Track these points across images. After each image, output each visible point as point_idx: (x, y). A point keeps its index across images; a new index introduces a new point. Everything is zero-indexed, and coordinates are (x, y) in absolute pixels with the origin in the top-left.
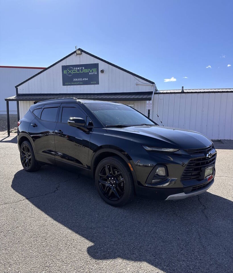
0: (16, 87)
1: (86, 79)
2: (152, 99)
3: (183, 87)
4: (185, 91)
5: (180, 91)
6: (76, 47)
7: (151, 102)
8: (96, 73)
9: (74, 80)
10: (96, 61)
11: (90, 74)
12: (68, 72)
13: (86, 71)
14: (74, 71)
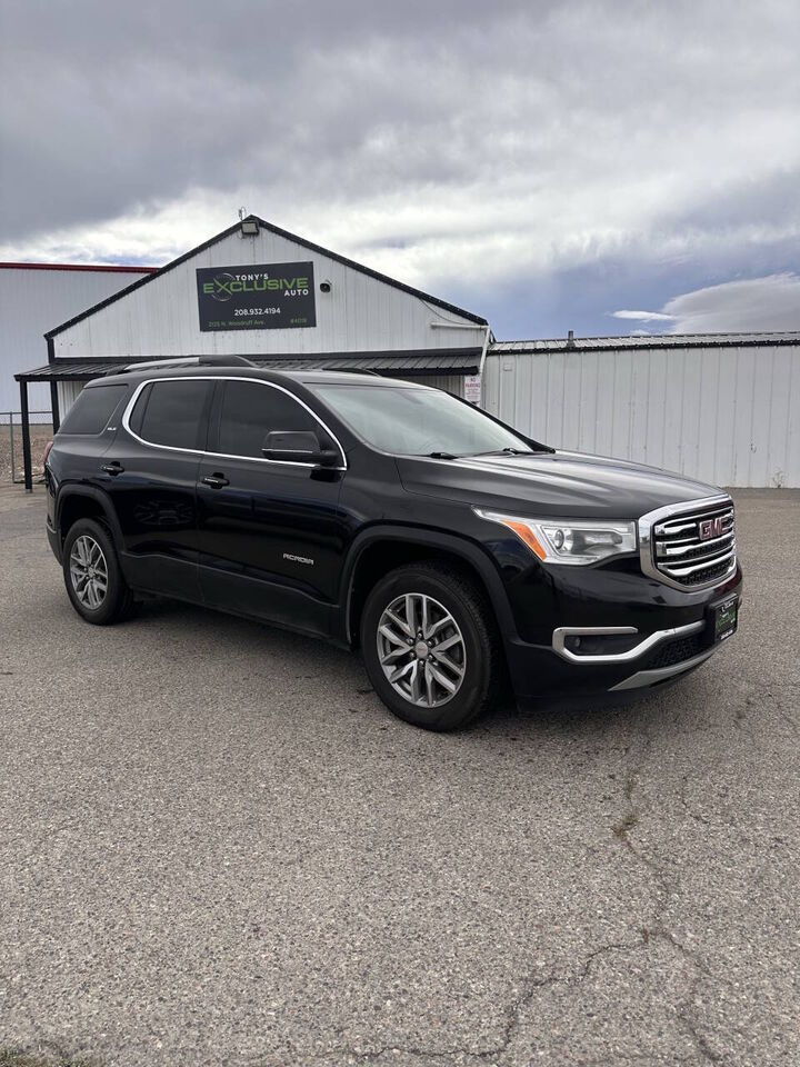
0: (49, 337)
1: (274, 311)
2: (481, 371)
3: (571, 333)
4: (578, 344)
5: (563, 345)
6: (240, 212)
7: (478, 379)
8: (306, 292)
9: (238, 313)
10: (305, 256)
11: (287, 293)
12: (216, 288)
13: (272, 284)
14: (235, 287)
